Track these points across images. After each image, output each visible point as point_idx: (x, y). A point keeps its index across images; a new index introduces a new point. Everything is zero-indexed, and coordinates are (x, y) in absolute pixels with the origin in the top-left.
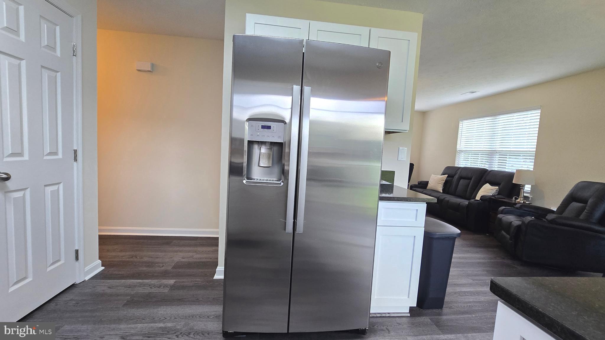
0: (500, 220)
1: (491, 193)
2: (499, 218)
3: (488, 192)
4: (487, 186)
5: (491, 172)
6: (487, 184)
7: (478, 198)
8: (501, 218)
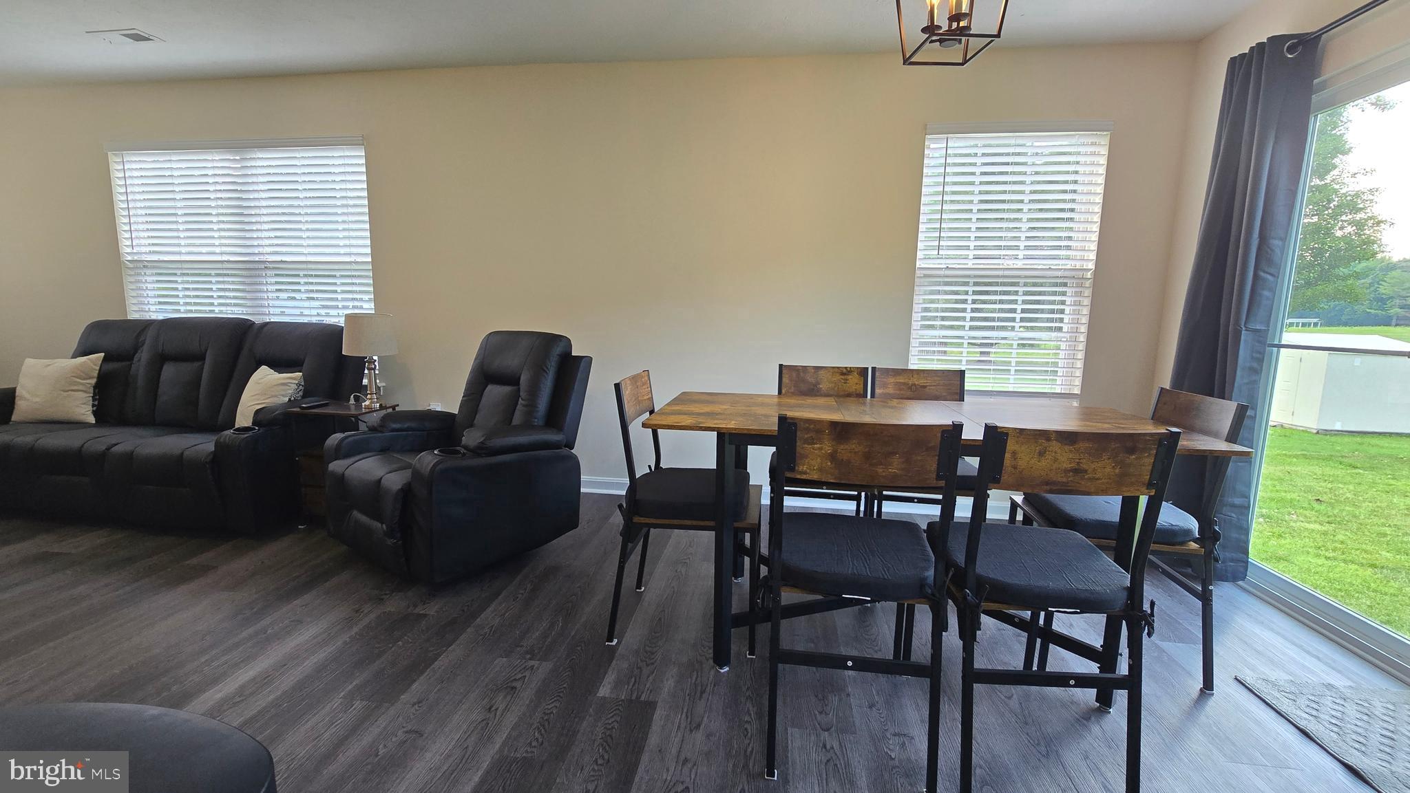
0: (341, 479)
1: (283, 396)
2: (333, 474)
3: (273, 394)
4: (264, 375)
5: (266, 328)
6: (264, 367)
7: (244, 418)
8: (343, 474)
